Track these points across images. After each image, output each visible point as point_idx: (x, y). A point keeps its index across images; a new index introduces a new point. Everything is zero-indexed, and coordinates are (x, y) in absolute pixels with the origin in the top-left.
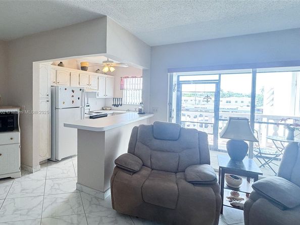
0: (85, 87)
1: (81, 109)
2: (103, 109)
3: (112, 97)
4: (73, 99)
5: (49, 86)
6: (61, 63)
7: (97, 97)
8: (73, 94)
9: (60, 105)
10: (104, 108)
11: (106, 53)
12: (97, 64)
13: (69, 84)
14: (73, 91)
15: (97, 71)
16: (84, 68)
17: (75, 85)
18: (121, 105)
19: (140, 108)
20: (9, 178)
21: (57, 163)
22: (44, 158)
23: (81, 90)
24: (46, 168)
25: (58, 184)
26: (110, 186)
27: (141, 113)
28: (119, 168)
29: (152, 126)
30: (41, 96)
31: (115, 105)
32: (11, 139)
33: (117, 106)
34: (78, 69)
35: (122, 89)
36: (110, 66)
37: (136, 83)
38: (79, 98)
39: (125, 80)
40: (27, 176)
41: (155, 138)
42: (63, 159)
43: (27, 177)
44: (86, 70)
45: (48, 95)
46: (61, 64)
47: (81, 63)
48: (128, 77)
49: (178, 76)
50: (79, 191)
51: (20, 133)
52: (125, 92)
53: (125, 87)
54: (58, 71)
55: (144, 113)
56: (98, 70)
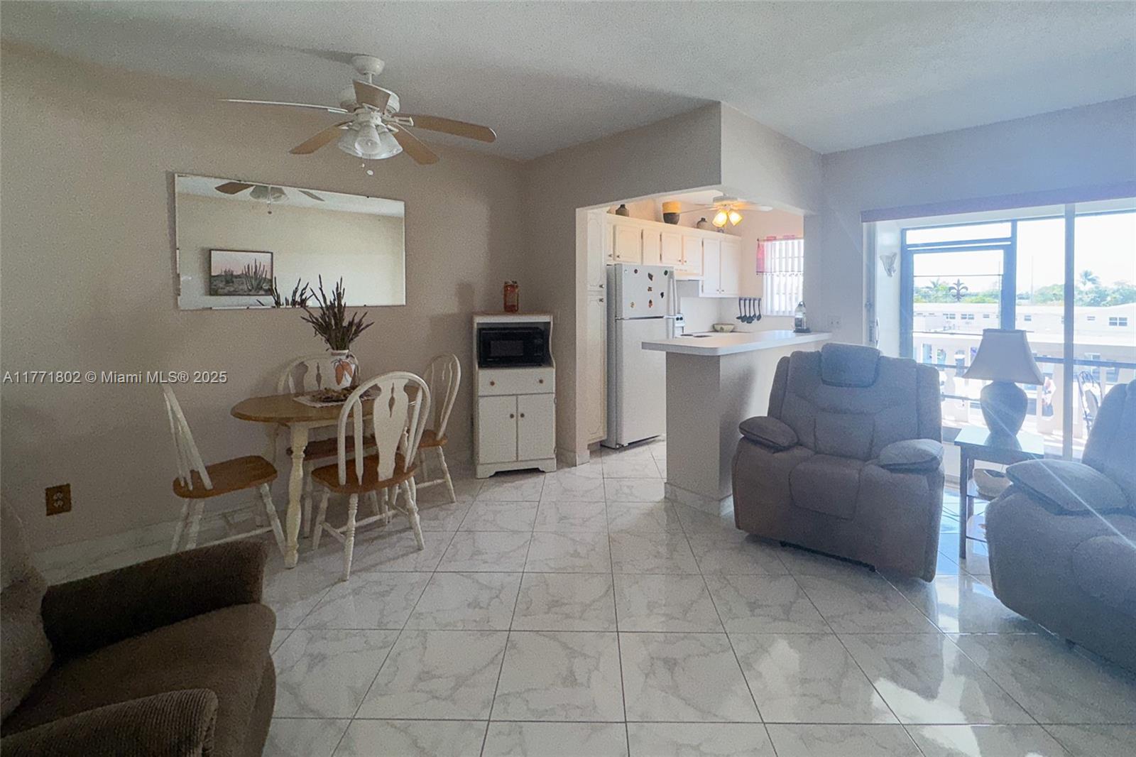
0: (675, 267)
1: (667, 323)
2: (716, 331)
3: (738, 297)
4: (650, 295)
5: (604, 264)
6: (623, 206)
7: (701, 295)
8: (650, 283)
9: (626, 312)
10: (718, 328)
11: (720, 183)
12: (702, 206)
13: (639, 261)
14: (650, 277)
15: (701, 223)
16: (670, 218)
17: (652, 261)
18: (759, 317)
19: (800, 316)
20: (536, 471)
21: (622, 451)
22: (594, 436)
23: (666, 273)
24: (599, 460)
25: (630, 487)
26: (732, 492)
27: (800, 328)
28: (748, 439)
29: (818, 354)
30: (589, 287)
31: (743, 319)
32: (541, 381)
33: (748, 319)
34: (658, 220)
35: (760, 271)
36: (731, 210)
37: (796, 255)
38: (662, 294)
39: (767, 245)
40: (567, 470)
41: (824, 382)
42: (633, 445)
43: (569, 472)
44: (675, 223)
45: (601, 286)
46: (621, 211)
47: (664, 205)
48: (775, 239)
49: (903, 232)
50: (671, 500)
51: (554, 370)
52: (767, 278)
53: (768, 264)
54: (617, 228)
55: (807, 331)
56: (703, 220)
